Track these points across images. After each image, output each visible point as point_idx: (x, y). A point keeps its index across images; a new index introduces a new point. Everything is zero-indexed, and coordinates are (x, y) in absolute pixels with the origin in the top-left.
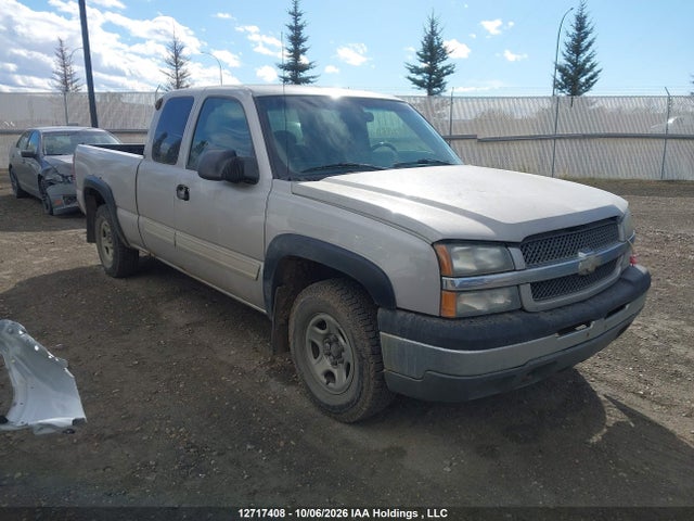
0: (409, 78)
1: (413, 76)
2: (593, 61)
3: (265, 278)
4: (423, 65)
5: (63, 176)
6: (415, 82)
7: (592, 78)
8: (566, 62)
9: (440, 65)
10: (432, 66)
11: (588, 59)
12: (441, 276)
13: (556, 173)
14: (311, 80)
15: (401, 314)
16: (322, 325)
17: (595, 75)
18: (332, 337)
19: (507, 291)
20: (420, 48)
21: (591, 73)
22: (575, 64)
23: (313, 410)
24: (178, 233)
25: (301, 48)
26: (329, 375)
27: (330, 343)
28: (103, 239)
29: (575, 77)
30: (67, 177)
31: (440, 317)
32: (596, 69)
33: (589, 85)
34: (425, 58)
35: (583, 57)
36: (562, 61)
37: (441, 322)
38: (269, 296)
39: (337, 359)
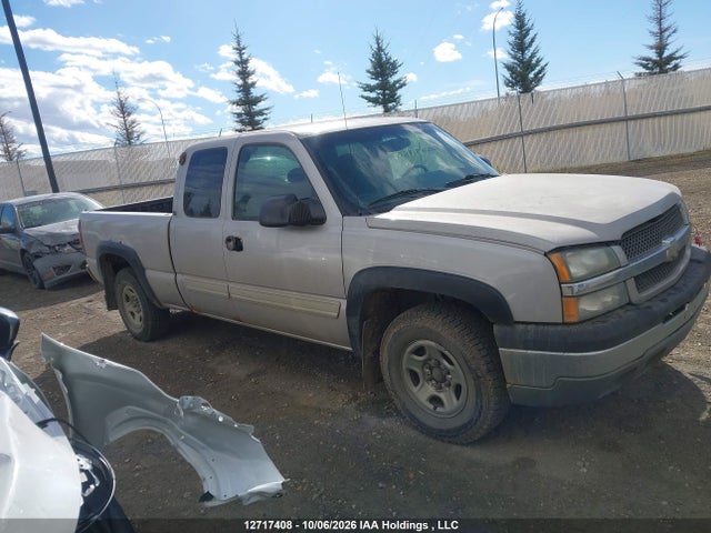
0: (363, 97)
1: (367, 94)
2: (538, 55)
3: (348, 315)
4: (374, 82)
5: (49, 246)
6: (369, 99)
7: (540, 72)
8: (512, 60)
9: (392, 80)
10: (384, 81)
11: (533, 55)
12: (560, 284)
13: (529, 169)
14: (265, 112)
15: (521, 327)
16: (420, 351)
17: (543, 69)
18: (432, 363)
19: (615, 289)
20: (369, 66)
21: (538, 68)
22: (521, 61)
23: (422, 438)
24: (231, 285)
25: (250, 81)
26: (435, 400)
27: (431, 368)
28: (126, 304)
29: (524, 74)
30: (54, 247)
31: (564, 324)
32: (542, 64)
33: (538, 79)
34: (376, 75)
35: (528, 54)
36: (509, 60)
37: (566, 328)
38: (356, 332)
39: (441, 382)
